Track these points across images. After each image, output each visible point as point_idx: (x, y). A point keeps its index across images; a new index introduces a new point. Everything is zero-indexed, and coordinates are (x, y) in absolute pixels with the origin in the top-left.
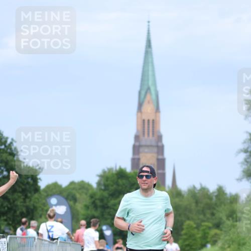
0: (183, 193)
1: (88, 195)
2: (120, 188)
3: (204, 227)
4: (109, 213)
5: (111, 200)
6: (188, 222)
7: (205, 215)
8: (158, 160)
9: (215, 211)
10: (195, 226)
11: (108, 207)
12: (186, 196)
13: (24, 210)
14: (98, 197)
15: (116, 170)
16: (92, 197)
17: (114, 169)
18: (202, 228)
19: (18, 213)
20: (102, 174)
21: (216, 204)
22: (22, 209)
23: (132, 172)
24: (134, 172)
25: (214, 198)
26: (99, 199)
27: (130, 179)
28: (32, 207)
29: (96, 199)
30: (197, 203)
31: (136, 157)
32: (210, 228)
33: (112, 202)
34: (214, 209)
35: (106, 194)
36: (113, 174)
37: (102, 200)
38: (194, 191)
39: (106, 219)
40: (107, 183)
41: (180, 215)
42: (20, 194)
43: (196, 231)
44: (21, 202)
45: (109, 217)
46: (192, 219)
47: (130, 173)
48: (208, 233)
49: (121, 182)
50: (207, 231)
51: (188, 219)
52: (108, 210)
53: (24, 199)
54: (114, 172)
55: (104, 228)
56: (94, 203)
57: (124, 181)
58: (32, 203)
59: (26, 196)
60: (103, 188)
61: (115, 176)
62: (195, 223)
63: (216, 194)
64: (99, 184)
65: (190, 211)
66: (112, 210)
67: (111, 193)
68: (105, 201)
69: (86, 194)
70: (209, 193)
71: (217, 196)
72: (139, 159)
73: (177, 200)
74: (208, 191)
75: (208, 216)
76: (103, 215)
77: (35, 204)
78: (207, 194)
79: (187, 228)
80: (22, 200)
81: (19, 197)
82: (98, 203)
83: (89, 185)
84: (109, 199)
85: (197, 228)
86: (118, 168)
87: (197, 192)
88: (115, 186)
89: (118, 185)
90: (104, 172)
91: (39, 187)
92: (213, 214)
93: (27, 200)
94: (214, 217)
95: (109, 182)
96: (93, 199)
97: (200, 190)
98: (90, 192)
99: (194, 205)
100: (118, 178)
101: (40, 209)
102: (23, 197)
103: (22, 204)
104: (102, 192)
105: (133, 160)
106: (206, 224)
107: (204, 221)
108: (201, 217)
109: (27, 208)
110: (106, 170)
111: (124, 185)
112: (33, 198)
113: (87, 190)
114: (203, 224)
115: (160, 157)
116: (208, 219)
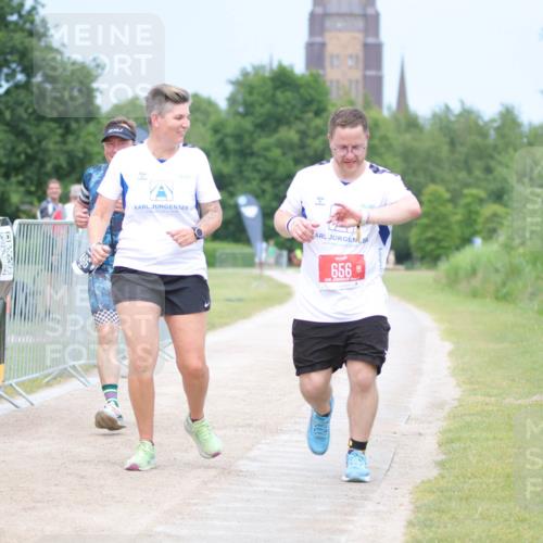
0: (421, 121)
1: (209, 125)
2: (280, 110)
3: (468, 200)
4: (254, 166)
5: (260, 137)
6: (432, 188)
7: (470, 171)
8: (366, 45)
9: (492, 164)
10: (447, 196)
11: (252, 154)
12: (428, 127)
13: (63, 161)
14: (229, 130)
15: (271, 69)
16: (216, 131)
17: (268, 69)
18: (463, 201)
19: (49, 166)
20: (241, 78)
21: (495, 147)
22: (58, 159)
23: (307, 73)
24: (312, 75)
25: (492, 133)
26: (233, 136)
27: (302, 91)
28: (81, 155)
29: (226, 135)
30: (452, 143)
31: (318, 39)
32: (481, 201)
33: (263, 141)
34: (492, 157)
35: (248, 124)
36: (264, 79)
37: (238, 137)
38: (447, 117)
39: (248, 181)
40: (250, 99)
41: (414, 172)
42: (53, 125)
43: (450, 207)
44: (56, 143)
45: (255, 175)
46: (443, 181)
47: (303, 76)
48: (477, 213)
49: (281, 96)
50: (475, 207)
51: (433, 180)
52: (252, 161)
53: (63, 136)
54: (267, 74)
55: (242, 200)
56: (220, 143)
57: (289, 94)
58: (81, 144)
59: (68, 131)
60: (241, 109)
61: (270, 84)
62: (448, 190)
63: (495, 125)
64: (232, 100)
65: (438, 162)
66: (261, 160)
67: (259, 121)
68: (247, 140)
69: (204, 125)
70: (481, 123)
71: (498, 129)
72: (323, 45)
73: (408, 137)
74: (479, 117)
75: (478, 173)
76: (241, 172)
77: (89, 148)
78: (477, 124)
79: (430, 201)
80: (58, 139)
81: (52, 131)
82: (231, 144)
83: (210, 103)
84: (255, 135)
85: (453, 200)
86: (275, 65)
87: (453, 119)
88: (268, 106)
89: (276, 104)
90: (245, 74)
91: (98, 108)
92: (488, 170)
93: (71, 139)
94: (490, 177)
95: (255, 97)
96: (219, 136)
97: (460, 115)
98: (213, 119)
99: (445, 149)
100: (276, 88)
101: (100, 158)
102: (59, 131)
103: (57, 147)
104: (238, 118)
105: (310, 46)
106: (474, 191)
107: (467, 185)
108: (462, 175)
109: (70, 156)
110: (249, 69)
111: (288, 103)
112: (83, 134)
113: (207, 114)
114: (466, 191)
115: (371, 40)
116: (478, 179)
